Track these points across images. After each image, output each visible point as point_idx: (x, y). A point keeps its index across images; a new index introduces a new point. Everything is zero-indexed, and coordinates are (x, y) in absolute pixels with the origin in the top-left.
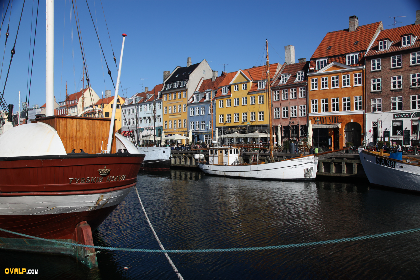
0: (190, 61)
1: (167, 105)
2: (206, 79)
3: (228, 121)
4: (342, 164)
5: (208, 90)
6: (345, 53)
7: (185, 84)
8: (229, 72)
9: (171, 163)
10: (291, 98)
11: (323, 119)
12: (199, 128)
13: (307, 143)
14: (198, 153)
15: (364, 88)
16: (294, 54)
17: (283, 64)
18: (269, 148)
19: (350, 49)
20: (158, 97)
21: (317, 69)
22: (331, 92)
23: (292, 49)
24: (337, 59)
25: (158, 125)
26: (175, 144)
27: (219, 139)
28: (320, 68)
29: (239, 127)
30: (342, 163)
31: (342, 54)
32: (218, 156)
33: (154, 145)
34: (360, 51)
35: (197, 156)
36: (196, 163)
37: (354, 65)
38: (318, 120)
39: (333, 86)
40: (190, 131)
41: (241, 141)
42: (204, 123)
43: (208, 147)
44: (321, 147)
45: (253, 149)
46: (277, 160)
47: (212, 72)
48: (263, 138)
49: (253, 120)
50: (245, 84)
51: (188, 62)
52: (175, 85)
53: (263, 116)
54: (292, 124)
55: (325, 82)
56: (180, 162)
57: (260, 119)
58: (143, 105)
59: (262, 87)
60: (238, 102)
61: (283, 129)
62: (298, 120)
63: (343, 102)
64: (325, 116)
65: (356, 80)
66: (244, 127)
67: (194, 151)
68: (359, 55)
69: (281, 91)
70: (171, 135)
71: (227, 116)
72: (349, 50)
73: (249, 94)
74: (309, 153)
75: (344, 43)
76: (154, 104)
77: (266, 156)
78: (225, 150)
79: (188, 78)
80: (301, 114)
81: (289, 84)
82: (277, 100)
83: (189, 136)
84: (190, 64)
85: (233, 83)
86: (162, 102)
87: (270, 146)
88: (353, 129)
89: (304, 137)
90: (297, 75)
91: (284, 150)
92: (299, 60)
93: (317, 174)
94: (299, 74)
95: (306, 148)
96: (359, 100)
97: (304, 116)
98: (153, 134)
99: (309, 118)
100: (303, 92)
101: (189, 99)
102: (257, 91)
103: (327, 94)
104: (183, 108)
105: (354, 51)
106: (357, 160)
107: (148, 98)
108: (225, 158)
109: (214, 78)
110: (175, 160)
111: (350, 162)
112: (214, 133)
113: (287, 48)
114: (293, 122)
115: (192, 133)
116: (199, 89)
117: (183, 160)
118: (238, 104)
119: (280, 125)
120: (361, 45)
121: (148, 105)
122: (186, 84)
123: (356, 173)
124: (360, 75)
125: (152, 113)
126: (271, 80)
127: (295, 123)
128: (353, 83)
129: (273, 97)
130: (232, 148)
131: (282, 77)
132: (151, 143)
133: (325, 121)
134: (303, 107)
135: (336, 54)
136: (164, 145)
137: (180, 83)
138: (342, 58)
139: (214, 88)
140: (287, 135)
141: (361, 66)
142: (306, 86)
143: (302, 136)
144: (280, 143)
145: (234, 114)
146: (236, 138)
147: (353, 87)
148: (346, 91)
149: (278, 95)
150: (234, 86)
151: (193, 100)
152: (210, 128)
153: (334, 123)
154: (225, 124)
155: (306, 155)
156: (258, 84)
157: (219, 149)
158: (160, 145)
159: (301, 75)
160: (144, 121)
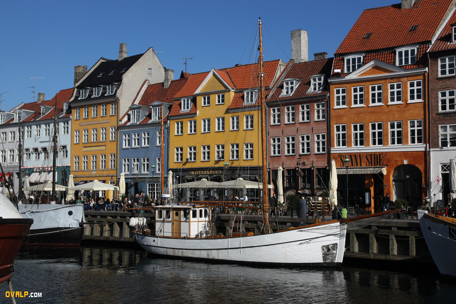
0: (124, 49)
1: (79, 128)
2: (153, 84)
3: (191, 159)
4: (390, 238)
5: (156, 103)
6: (394, 46)
7: (114, 91)
8: (194, 73)
9: (84, 234)
10: (301, 120)
11: (355, 158)
12: (138, 169)
13: (327, 200)
14: (136, 216)
15: (427, 107)
16: (307, 45)
17: (288, 62)
18: (261, 208)
19: (402, 39)
20: (63, 111)
21: (346, 71)
22: (370, 113)
23: (304, 36)
24: (380, 55)
25: (61, 163)
26: (92, 200)
27: (173, 191)
28: (351, 71)
29: (209, 170)
30: (389, 235)
31: (389, 47)
32: (171, 221)
33: (52, 201)
34: (420, 43)
35: (134, 221)
36: (132, 234)
37: (410, 66)
38: (347, 160)
39: (374, 101)
40: (122, 176)
41: (213, 194)
42: (148, 161)
43: (153, 204)
44: (353, 207)
45: (234, 209)
46: (276, 229)
47: (164, 72)
48: (251, 189)
49: (235, 158)
50: (222, 95)
51: (121, 52)
52: (95, 92)
53: (252, 151)
54: (302, 166)
55: (360, 95)
56: (102, 232)
57: (247, 157)
58: (32, 126)
59: (252, 100)
60: (209, 125)
61: (286, 174)
62: (313, 158)
63: (390, 130)
64: (360, 154)
65: (412, 91)
66: (218, 170)
67: (127, 212)
68: (418, 49)
69: (284, 109)
70: (86, 182)
71: (189, 150)
72: (401, 41)
73: (227, 111)
74: (332, 217)
75: (393, 28)
76: (55, 126)
77: (256, 222)
78: (185, 210)
79: (120, 80)
80: (318, 150)
81: (298, 97)
82: (277, 123)
83: (120, 184)
84: (125, 56)
85: (201, 92)
86: (70, 122)
87: (263, 203)
88: (408, 177)
89: (323, 189)
90: (312, 82)
91: (288, 212)
92: (315, 55)
93: (346, 254)
94: (315, 80)
95: (326, 209)
96: (418, 126)
97: (323, 152)
98: (51, 179)
99: (332, 157)
100: (321, 111)
101: (121, 117)
102: (242, 108)
103: (362, 115)
104: (109, 134)
105: (409, 42)
106: (415, 231)
107: (44, 114)
108: (184, 226)
109: (168, 82)
110: (92, 229)
111: (403, 235)
112: (166, 180)
113: (295, 34)
114: (304, 163)
115: (125, 178)
116: (139, 100)
117: (107, 227)
118: (209, 129)
119: (281, 168)
120: (421, 32)
121: (43, 126)
122: (116, 91)
123: (415, 254)
124: (419, 84)
125: (50, 141)
126: (266, 89)
127: (308, 165)
128: (407, 97)
129: (270, 118)
130: (196, 207)
131: (285, 85)
132: (47, 196)
133: (359, 161)
134: (321, 137)
135: (378, 46)
136: (72, 199)
137: (105, 89)
138: (389, 54)
139: (167, 100)
140: (293, 184)
141: (421, 68)
142: (326, 100)
143: (319, 187)
144: (281, 199)
145: (202, 147)
146: (205, 189)
147: (407, 104)
148: (395, 111)
149: (279, 116)
150: (203, 98)
151: (129, 120)
152: (159, 170)
153: (375, 165)
154: (184, 164)
155: (326, 221)
156: (244, 95)
157: (174, 209)
158: (63, 200)
159: (317, 82)
160: (34, 155)
